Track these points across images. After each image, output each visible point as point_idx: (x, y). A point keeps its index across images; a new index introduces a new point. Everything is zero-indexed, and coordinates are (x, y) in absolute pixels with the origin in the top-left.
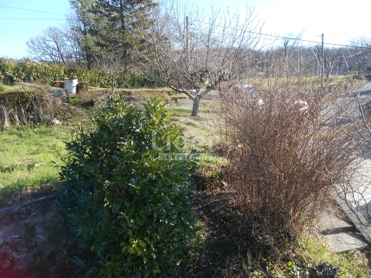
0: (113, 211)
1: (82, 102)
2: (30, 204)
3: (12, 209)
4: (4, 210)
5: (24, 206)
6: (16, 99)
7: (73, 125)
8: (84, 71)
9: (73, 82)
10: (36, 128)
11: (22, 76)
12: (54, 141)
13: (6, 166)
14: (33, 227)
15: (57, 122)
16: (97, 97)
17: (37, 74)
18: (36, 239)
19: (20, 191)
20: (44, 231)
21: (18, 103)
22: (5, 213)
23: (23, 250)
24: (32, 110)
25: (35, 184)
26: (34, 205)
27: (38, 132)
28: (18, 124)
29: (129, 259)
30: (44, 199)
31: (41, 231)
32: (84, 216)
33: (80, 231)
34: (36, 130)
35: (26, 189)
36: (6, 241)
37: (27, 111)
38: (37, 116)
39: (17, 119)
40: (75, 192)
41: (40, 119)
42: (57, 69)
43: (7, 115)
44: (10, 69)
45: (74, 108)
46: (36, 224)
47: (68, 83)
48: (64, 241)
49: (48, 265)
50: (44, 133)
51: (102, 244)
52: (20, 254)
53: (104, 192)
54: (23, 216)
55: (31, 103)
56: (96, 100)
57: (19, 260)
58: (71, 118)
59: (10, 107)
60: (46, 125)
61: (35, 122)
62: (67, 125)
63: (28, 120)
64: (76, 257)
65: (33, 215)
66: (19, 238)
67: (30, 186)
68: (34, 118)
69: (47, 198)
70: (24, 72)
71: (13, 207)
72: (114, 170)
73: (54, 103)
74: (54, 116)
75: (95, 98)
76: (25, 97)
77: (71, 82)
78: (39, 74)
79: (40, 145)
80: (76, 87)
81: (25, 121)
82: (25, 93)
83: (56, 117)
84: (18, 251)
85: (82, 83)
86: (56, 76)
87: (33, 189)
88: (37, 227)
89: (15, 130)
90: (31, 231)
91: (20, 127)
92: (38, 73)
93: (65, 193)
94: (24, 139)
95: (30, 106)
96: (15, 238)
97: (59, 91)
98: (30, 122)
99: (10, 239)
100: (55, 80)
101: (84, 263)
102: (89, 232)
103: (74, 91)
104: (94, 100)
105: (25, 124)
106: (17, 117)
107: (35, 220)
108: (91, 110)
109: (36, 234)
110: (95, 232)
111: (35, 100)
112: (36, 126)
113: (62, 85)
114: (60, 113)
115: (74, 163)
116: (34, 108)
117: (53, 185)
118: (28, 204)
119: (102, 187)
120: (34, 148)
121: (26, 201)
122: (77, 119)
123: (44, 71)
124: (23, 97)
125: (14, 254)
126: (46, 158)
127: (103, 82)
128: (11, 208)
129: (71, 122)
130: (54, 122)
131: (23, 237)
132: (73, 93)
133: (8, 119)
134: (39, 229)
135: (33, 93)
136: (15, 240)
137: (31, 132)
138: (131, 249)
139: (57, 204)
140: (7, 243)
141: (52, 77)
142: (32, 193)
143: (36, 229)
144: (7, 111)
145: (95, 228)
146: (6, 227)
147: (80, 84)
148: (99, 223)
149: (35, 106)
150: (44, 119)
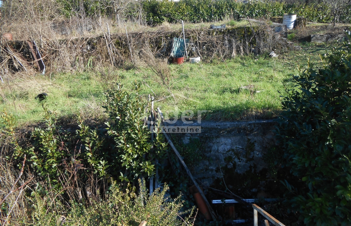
0: (335, 151)
1: (298, 37)
2: (254, 124)
3: (241, 124)
4: (235, 123)
5: (250, 124)
6: (243, 33)
7: (288, 59)
8: (302, 7)
9: (291, 17)
10: (256, 59)
11: (247, 13)
12: (271, 72)
13: (234, 89)
14: (253, 143)
15: (274, 55)
16: (315, 33)
17: (259, 11)
18: (254, 154)
19: (247, 112)
20: (261, 150)
21: (244, 36)
22: (235, 126)
23: (243, 159)
24: (254, 43)
25: (259, 108)
26: (257, 125)
27: (258, 63)
28: (242, 54)
29: (343, 204)
30: (266, 123)
31: (258, 148)
32: (302, 148)
33: (295, 160)
34: (255, 60)
35: (252, 111)
36: (233, 148)
37: (250, 43)
38: (258, 48)
39: (242, 50)
40: (296, 123)
41: (260, 51)
42: (276, 5)
43: (235, 46)
44: (238, 7)
45: (291, 42)
46: (255, 141)
47: (287, 18)
48: (276, 163)
49: (259, 178)
50: (262, 64)
51: (316, 179)
52: (240, 162)
53: (328, 130)
54: (248, 132)
55: (255, 37)
56: (314, 36)
57: (239, 165)
58: (287, 52)
59: (238, 39)
60: (264, 57)
61: (255, 54)
62: (283, 59)
63: (250, 51)
64: (286, 181)
65: (255, 134)
66: (242, 149)
67: (255, 109)
68: (255, 50)
69: (267, 122)
70: (248, 9)
71: (241, 123)
72: (343, 111)
73: (274, 37)
74: (272, 49)
75: (313, 34)
76: (250, 32)
77: (290, 18)
78: (260, 11)
79: (259, 74)
80: (294, 22)
81: (248, 52)
82: (250, 28)
83: (273, 51)
84: (239, 159)
85: (300, 19)
86: (275, 12)
87: (257, 112)
88: (256, 145)
89: (240, 60)
90: (250, 147)
91: (243, 56)
92: (260, 9)
93: (286, 122)
94: (246, 68)
95: (253, 40)
96: (239, 148)
97: (279, 26)
98: (251, 53)
99: (236, 148)
100: (274, 15)
101: (292, 189)
102: (304, 163)
103: (292, 26)
104: (312, 35)
105: (247, 55)
106: (242, 49)
107: (255, 138)
108: (307, 45)
109: (254, 150)
110: (310, 164)
111: (258, 34)
112: (256, 58)
113: (281, 21)
114: (277, 47)
115: (297, 95)
116: (256, 41)
117: (273, 112)
118: (252, 124)
119: (326, 125)
120: (255, 76)
121: (251, 121)
122: (293, 54)
123: (265, 7)
124: (249, 32)
125: (236, 160)
126: (266, 87)
127: (321, 17)
128: (239, 123)
129: (286, 56)
130: (272, 55)
131: (245, 149)
132: (290, 29)
133: (236, 49)
134: (257, 147)
135: (258, 28)
136: (239, 149)
137: (252, 62)
138: (348, 196)
139: (277, 130)
140: (233, 150)
141: (271, 13)
142: (256, 115)
143: (255, 146)
144: (235, 43)
145: (310, 162)
146: (234, 138)
147: (299, 20)
148: (316, 159)
149: (257, 39)
150: (263, 52)
